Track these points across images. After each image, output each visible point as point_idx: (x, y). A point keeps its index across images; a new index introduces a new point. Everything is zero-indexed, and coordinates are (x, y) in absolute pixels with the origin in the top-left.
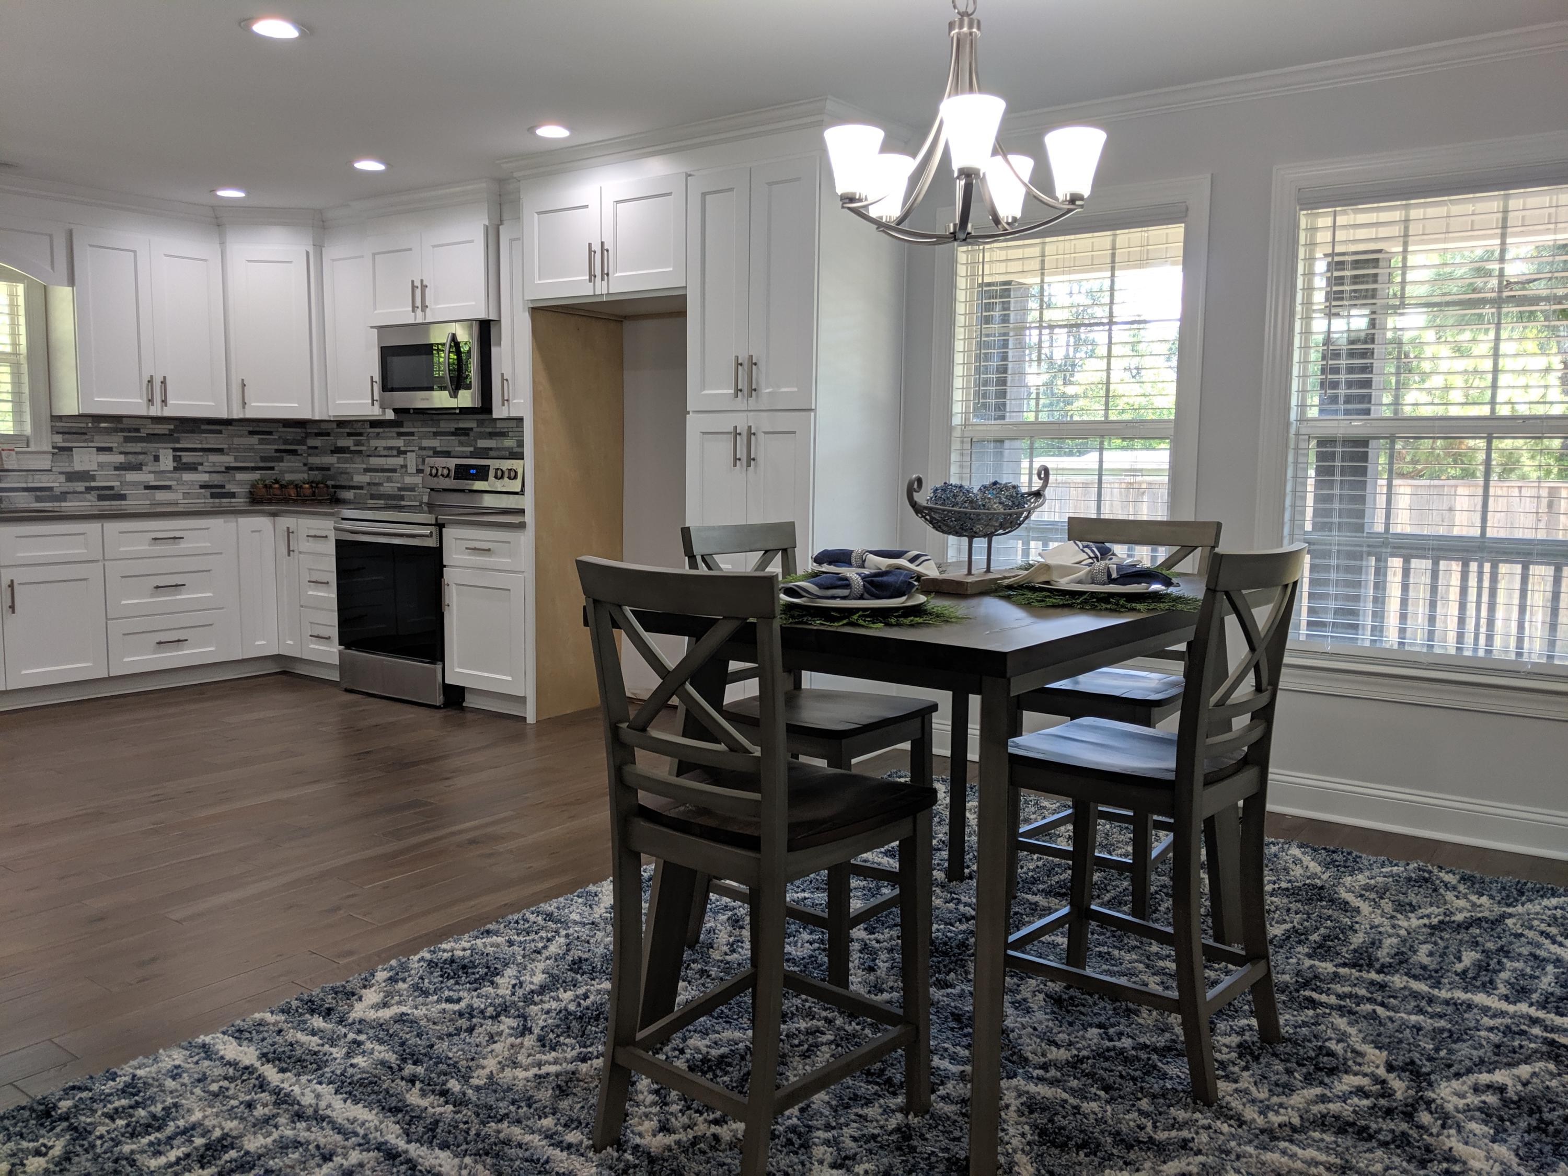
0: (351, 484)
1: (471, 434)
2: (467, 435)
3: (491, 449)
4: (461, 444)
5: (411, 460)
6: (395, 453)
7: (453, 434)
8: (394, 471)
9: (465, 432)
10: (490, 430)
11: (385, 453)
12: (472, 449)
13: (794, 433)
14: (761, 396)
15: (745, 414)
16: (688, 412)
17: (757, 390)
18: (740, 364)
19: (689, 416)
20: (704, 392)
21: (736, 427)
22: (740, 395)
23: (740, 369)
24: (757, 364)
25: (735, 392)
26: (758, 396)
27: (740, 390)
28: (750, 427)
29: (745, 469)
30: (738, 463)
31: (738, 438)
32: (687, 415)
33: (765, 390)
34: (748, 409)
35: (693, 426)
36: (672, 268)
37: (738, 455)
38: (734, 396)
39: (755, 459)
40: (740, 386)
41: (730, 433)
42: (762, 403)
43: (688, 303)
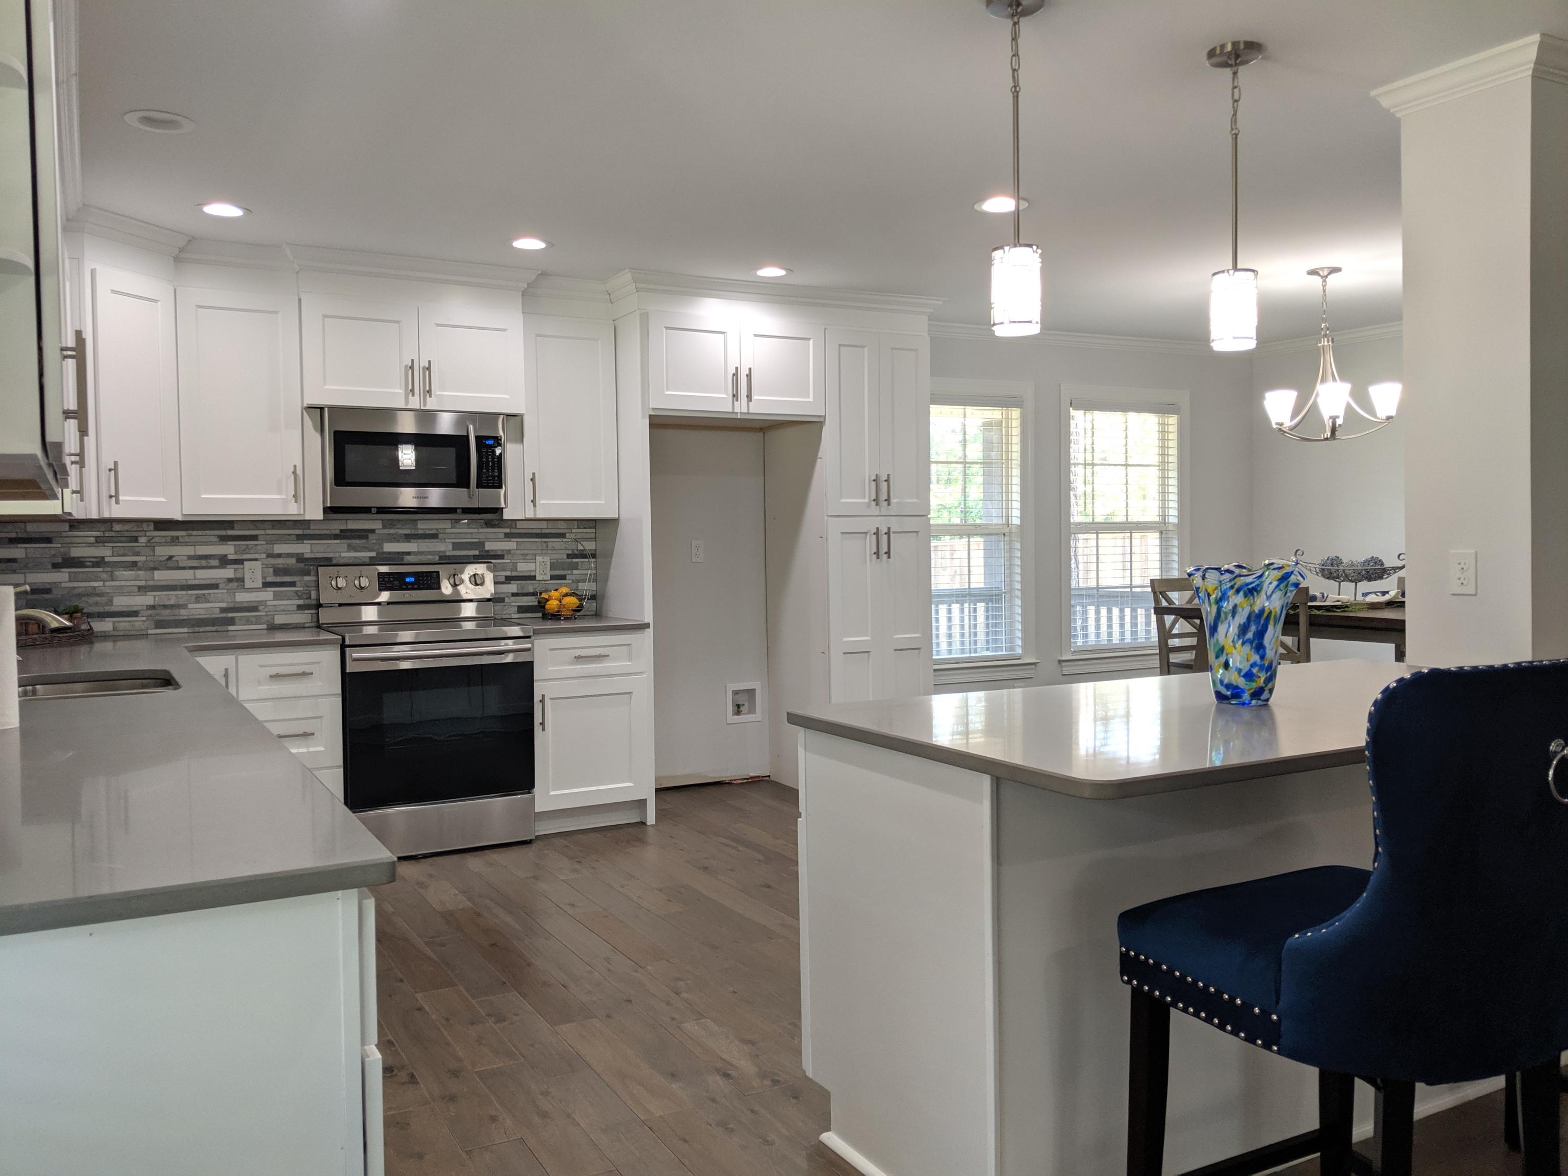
0: (113, 609)
1: (371, 536)
2: (367, 538)
3: (409, 553)
4: (351, 548)
5: (254, 572)
6: (215, 562)
7: (336, 537)
8: (215, 586)
9: (363, 534)
10: (408, 532)
11: (194, 563)
12: (373, 554)
13: (917, 532)
14: (892, 504)
15: (879, 518)
16: (828, 516)
17: (888, 500)
18: (874, 480)
19: (830, 519)
20: (842, 501)
21: (878, 529)
22: (874, 503)
23: (874, 483)
24: (887, 481)
25: (870, 501)
26: (889, 504)
27: (874, 500)
28: (889, 529)
29: (881, 561)
30: (875, 556)
31: (874, 537)
32: (826, 518)
33: (894, 500)
34: (881, 514)
35: (835, 527)
36: (811, 399)
37: (875, 550)
38: (869, 505)
39: (888, 553)
40: (874, 497)
41: (866, 533)
42: (893, 510)
43: (824, 428)
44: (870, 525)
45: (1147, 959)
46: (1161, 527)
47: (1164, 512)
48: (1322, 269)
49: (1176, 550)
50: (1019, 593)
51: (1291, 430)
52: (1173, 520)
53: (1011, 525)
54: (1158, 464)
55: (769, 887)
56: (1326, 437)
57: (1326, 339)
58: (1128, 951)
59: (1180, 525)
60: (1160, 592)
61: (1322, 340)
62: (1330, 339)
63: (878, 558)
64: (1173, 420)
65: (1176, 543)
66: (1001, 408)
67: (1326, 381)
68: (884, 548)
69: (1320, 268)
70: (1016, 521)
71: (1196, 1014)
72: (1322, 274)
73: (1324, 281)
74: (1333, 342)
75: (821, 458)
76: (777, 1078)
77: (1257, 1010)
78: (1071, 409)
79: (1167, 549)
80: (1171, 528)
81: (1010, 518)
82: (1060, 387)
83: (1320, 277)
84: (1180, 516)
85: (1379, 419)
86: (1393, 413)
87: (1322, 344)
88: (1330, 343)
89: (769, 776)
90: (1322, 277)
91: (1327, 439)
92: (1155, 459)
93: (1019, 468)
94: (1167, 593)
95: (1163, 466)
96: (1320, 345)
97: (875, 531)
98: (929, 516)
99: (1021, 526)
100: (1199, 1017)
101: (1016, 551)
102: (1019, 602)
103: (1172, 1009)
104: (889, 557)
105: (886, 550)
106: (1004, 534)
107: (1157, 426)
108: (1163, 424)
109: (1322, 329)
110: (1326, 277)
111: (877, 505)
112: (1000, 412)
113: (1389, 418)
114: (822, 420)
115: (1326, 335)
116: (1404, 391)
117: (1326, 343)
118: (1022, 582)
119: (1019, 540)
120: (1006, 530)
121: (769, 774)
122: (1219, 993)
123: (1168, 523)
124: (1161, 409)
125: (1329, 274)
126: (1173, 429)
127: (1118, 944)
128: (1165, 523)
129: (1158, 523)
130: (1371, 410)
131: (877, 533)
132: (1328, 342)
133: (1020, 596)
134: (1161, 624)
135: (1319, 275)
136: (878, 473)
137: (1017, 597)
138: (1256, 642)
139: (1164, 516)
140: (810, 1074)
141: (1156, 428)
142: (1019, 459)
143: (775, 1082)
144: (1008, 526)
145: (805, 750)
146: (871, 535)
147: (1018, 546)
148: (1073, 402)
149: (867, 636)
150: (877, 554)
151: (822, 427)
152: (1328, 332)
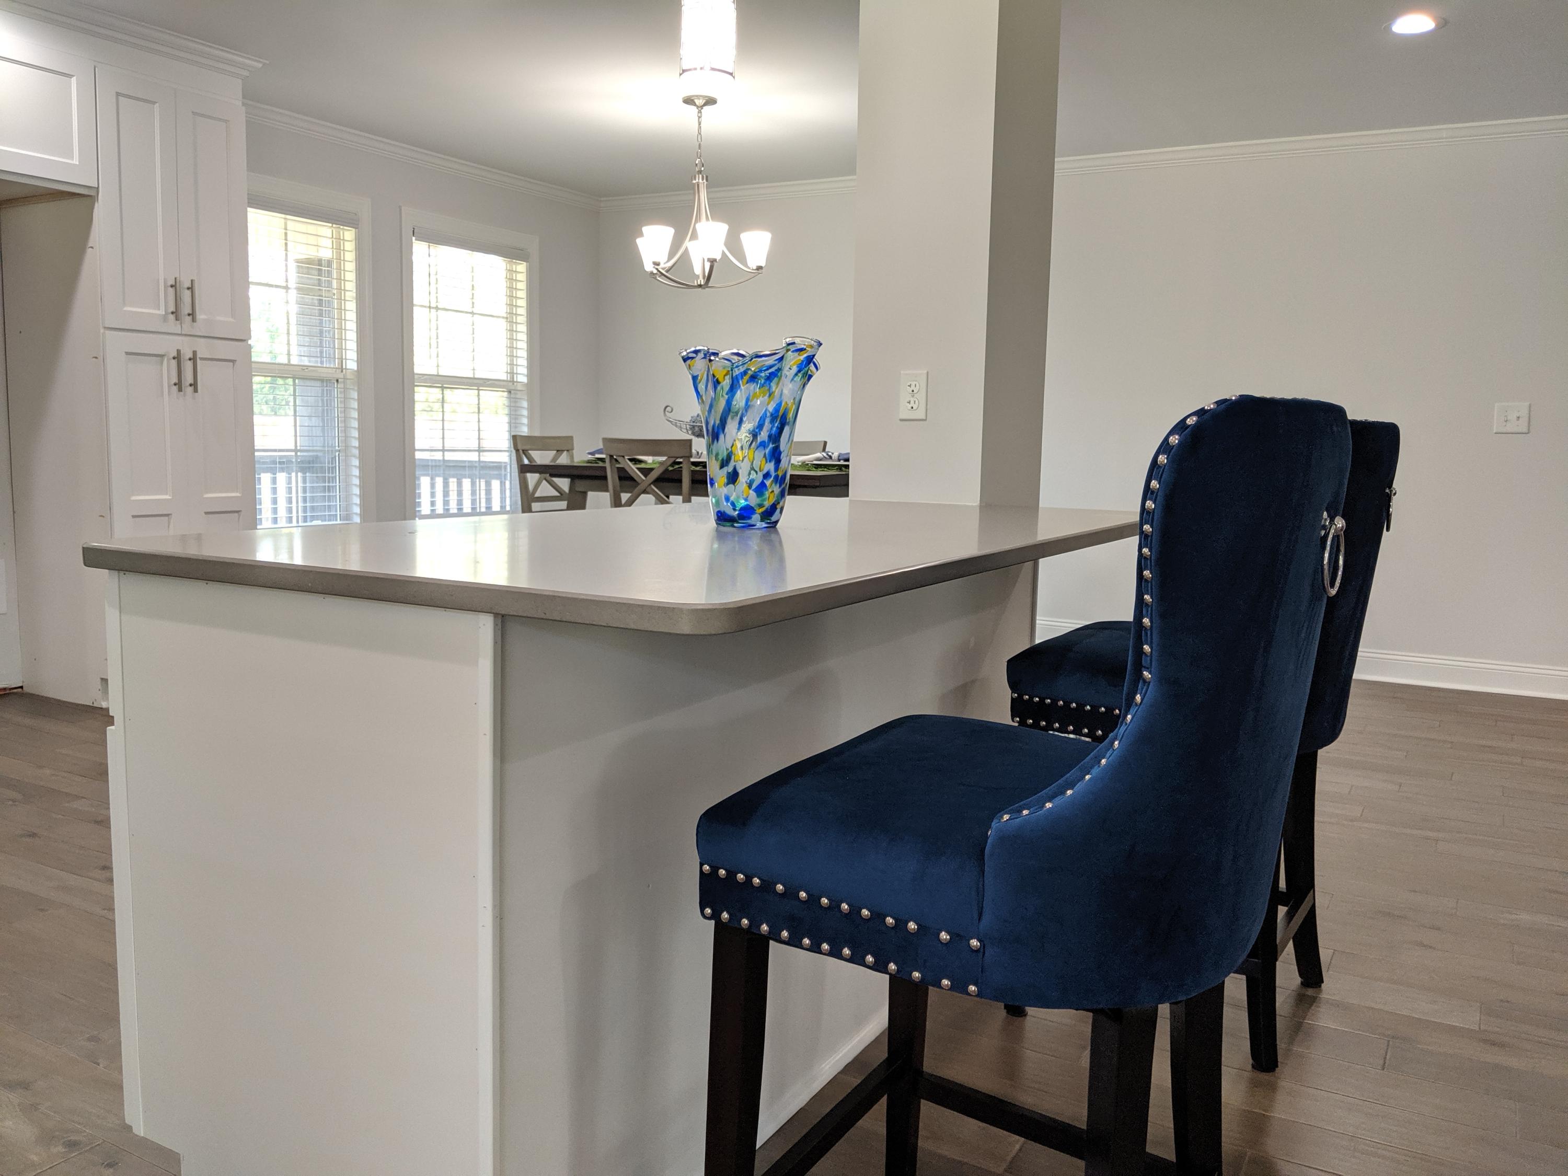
13: (233, 361)
14: (198, 320)
15: (180, 338)
16: (105, 328)
17: (192, 315)
18: (172, 286)
19: (107, 332)
20: (125, 309)
21: (179, 351)
22: (172, 317)
23: (171, 291)
24: (191, 289)
25: (166, 313)
26: (194, 320)
27: (172, 313)
28: (195, 353)
29: (185, 395)
30: (175, 388)
31: (174, 363)
32: (102, 331)
33: (200, 316)
34: (183, 333)
35: (116, 345)
36: (76, 161)
37: (175, 380)
38: (165, 318)
39: (194, 385)
40: (172, 309)
41: (162, 356)
42: (199, 329)
43: (96, 205)
44: (169, 346)
45: (749, 878)
46: (509, 387)
47: (512, 369)
48: (698, 97)
49: (525, 413)
50: (356, 452)
51: (667, 271)
52: (523, 379)
53: (346, 369)
54: (505, 316)
55: (33, 835)
56: (699, 283)
57: (700, 176)
58: (714, 869)
59: (529, 385)
60: (523, 451)
61: (697, 176)
62: (705, 176)
63: (180, 390)
64: (522, 267)
65: (525, 404)
66: (330, 225)
67: (700, 221)
68: (188, 378)
69: (697, 96)
70: (352, 365)
71: (835, 953)
72: (697, 104)
73: (700, 112)
74: (707, 180)
75: (92, 247)
76: (73, 1138)
77: (944, 936)
78: (414, 238)
79: (516, 411)
80: (519, 387)
81: (344, 361)
82: (401, 210)
83: (695, 107)
84: (530, 375)
85: (749, 268)
86: (763, 264)
87: (697, 181)
88: (705, 181)
89: (21, 687)
90: (698, 107)
91: (700, 286)
92: (503, 310)
93: (355, 301)
94: (530, 452)
95: (510, 318)
96: (694, 182)
97: (175, 354)
98: (250, 342)
99: (359, 372)
100: (840, 956)
101: (352, 401)
102: (356, 462)
103: (772, 943)
104: (196, 391)
105: (190, 380)
106: (337, 381)
107: (505, 273)
108: (510, 271)
109: (696, 165)
110: (702, 107)
111: (177, 319)
112: (331, 230)
113: (759, 268)
114: (92, 193)
115: (700, 172)
116: (774, 241)
117: (701, 181)
118: (360, 439)
119: (356, 388)
120: (340, 376)
121: (20, 685)
122: (878, 916)
123: (517, 382)
124: (511, 253)
125: (705, 105)
126: (522, 277)
127: (697, 861)
128: (513, 382)
129: (507, 381)
130: (742, 259)
131: (178, 358)
132: (703, 180)
133: (358, 455)
134: (524, 484)
135: (695, 105)
136: (177, 276)
137: (354, 456)
138: (771, 446)
139: (512, 373)
140: (140, 1130)
141: (504, 273)
142: (355, 291)
143: (72, 1145)
144: (342, 371)
145: (120, 613)
146: (168, 360)
147: (355, 395)
148: (415, 231)
149: (167, 494)
150: (179, 385)
151: (94, 205)
152: (703, 169)
